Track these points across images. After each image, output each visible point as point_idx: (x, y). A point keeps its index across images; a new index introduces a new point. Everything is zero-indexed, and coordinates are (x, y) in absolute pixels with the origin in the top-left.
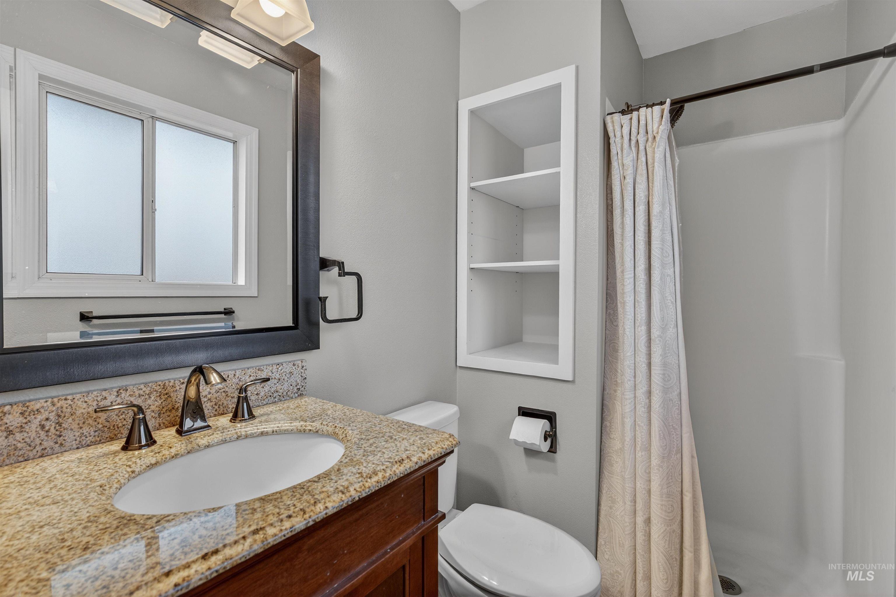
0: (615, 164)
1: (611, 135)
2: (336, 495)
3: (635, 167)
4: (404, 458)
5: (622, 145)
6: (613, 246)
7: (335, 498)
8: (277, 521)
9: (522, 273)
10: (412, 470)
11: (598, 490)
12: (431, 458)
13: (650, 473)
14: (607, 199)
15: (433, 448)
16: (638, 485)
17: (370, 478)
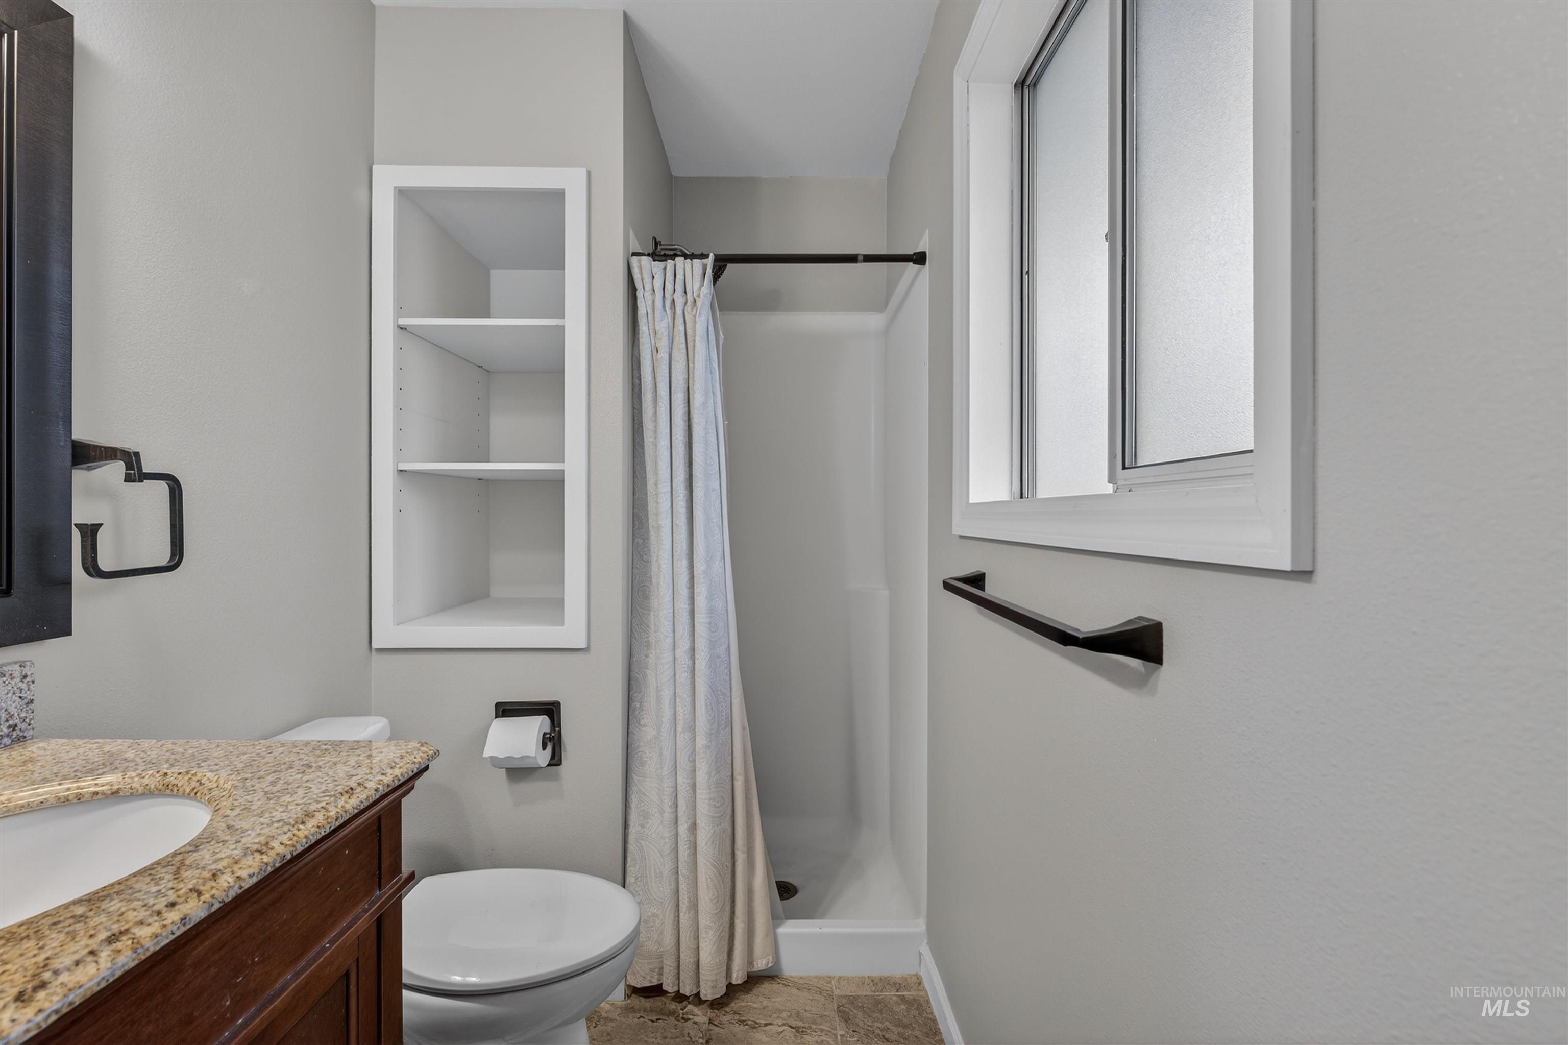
0: (643, 328)
1: (638, 285)
2: (250, 858)
3: (671, 335)
4: (353, 787)
5: (653, 302)
6: (642, 447)
7: (250, 862)
8: (151, 915)
9: (488, 480)
10: (371, 801)
11: (624, 805)
12: (399, 780)
13: (695, 760)
14: (633, 377)
15: (398, 764)
16: (680, 780)
17: (303, 823)
